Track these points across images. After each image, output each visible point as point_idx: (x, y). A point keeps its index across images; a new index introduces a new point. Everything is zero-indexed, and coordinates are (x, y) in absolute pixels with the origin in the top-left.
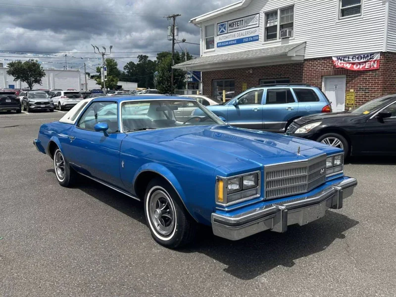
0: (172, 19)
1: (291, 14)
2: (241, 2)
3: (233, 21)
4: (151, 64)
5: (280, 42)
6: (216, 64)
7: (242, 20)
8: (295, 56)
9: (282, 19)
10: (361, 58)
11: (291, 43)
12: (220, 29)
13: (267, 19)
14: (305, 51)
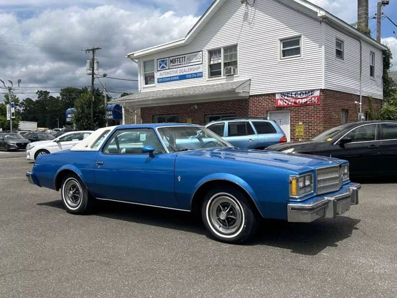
0: (91, 52)
1: (235, 53)
2: (184, 39)
3: (175, 58)
4: (54, 101)
5: (225, 78)
6: (160, 99)
7: (185, 57)
8: (242, 92)
9: (225, 57)
10: (303, 94)
11: (235, 80)
12: (160, 65)
13: (211, 56)
14: (250, 88)
